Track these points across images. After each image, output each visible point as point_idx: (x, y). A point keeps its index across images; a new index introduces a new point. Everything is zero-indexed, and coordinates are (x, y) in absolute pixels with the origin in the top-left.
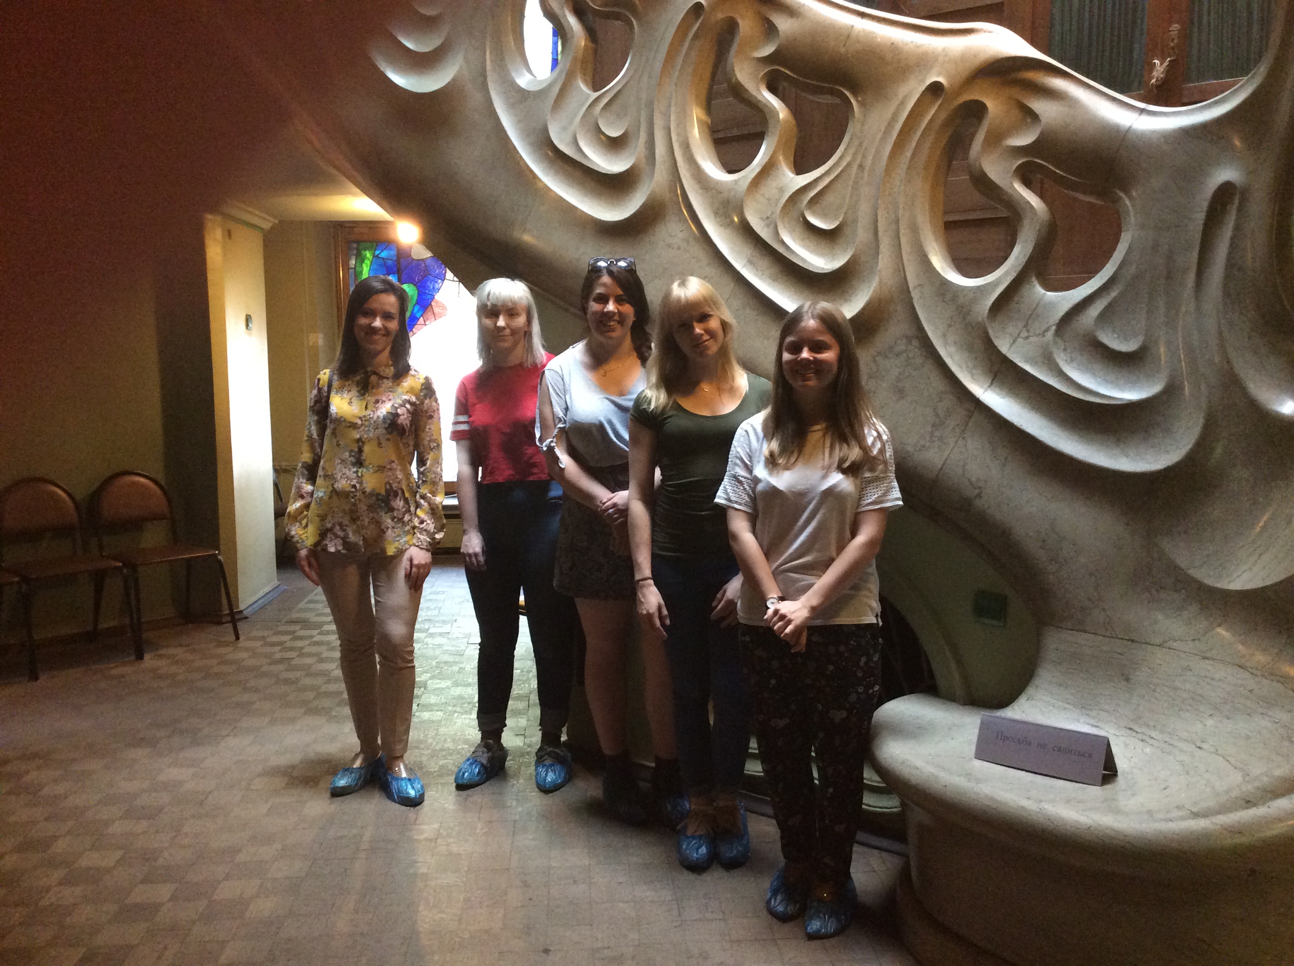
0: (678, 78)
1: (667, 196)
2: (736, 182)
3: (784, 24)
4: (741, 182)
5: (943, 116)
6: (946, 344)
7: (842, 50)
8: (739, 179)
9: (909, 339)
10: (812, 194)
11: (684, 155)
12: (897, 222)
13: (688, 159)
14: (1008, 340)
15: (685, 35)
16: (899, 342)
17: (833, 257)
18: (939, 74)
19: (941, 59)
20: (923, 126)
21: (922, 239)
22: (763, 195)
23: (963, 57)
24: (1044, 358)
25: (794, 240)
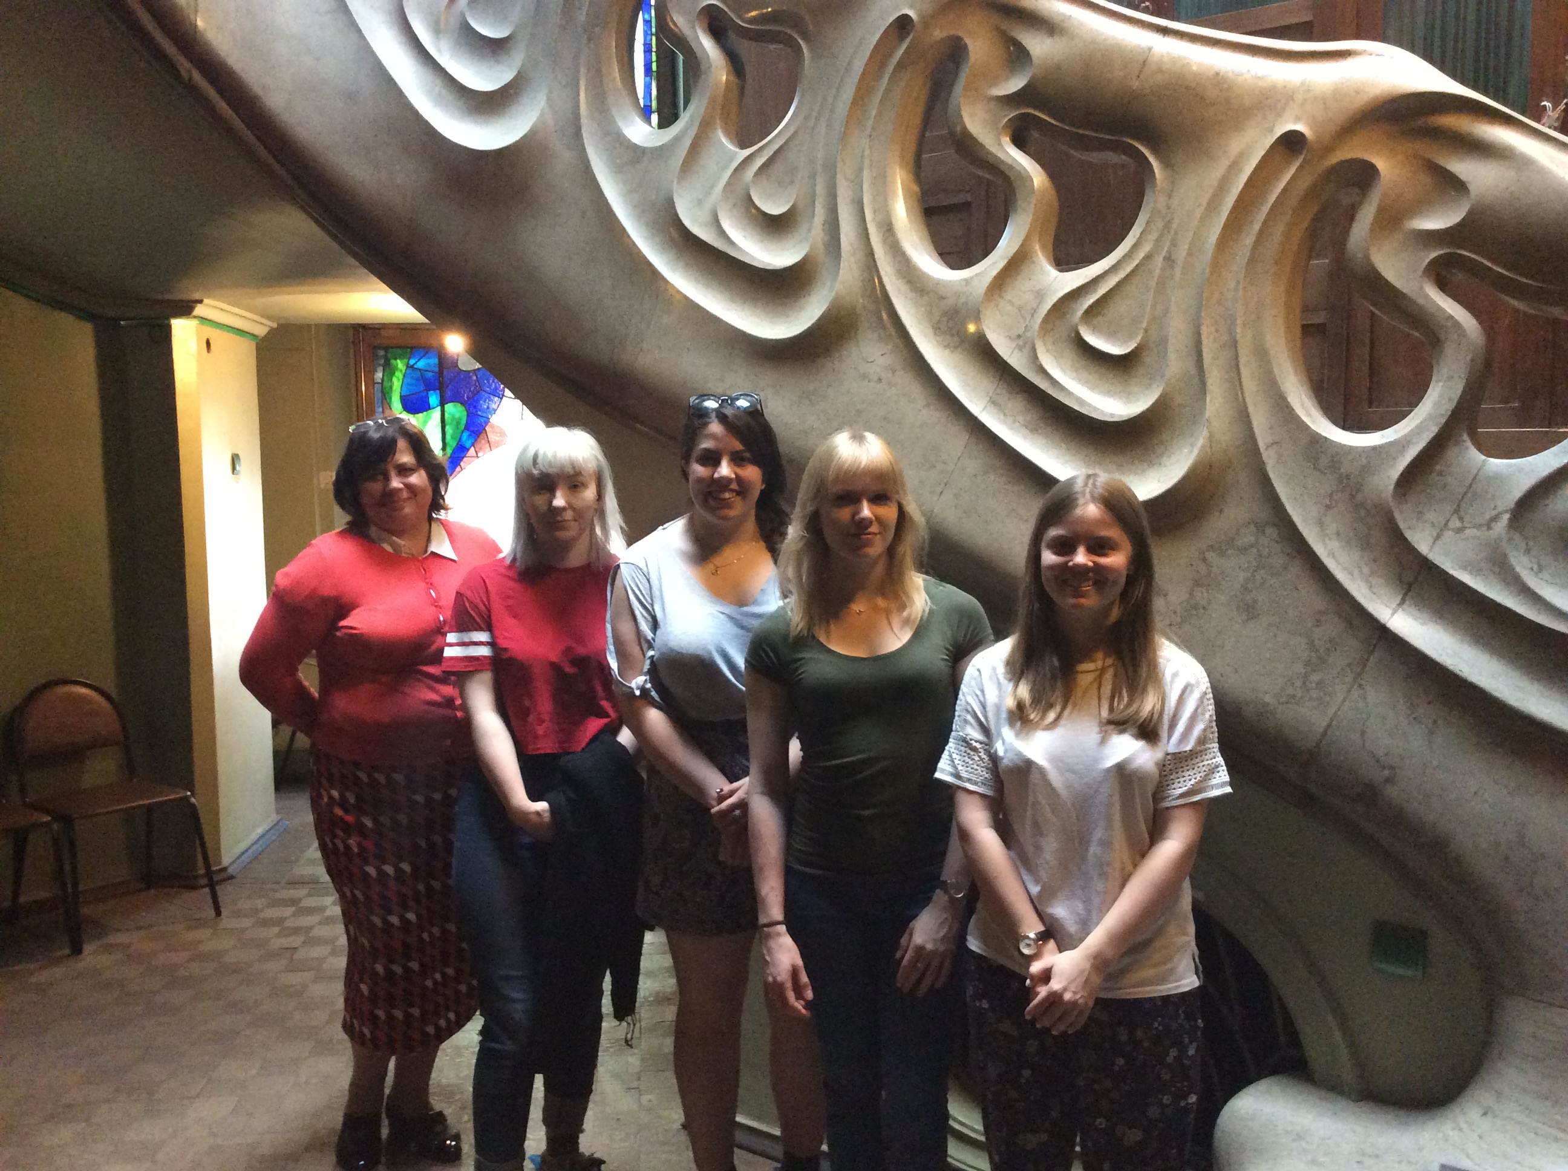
0: (873, 128)
1: (860, 302)
2: (967, 281)
3: (1038, 46)
4: (976, 282)
5: (1305, 183)
6: (1324, 536)
7: (1135, 84)
8: (972, 278)
9: (1260, 528)
10: (1090, 300)
11: (885, 241)
12: (1234, 344)
13: (891, 247)
14: (1427, 532)
15: (882, 65)
16: (1243, 530)
17: (1128, 396)
18: (1297, 119)
19: (1299, 97)
20: (1272, 198)
21: (1276, 371)
22: (1010, 301)
23: (1338, 94)
24: (1494, 564)
25: (1063, 370)
